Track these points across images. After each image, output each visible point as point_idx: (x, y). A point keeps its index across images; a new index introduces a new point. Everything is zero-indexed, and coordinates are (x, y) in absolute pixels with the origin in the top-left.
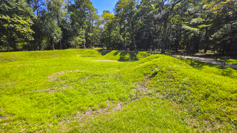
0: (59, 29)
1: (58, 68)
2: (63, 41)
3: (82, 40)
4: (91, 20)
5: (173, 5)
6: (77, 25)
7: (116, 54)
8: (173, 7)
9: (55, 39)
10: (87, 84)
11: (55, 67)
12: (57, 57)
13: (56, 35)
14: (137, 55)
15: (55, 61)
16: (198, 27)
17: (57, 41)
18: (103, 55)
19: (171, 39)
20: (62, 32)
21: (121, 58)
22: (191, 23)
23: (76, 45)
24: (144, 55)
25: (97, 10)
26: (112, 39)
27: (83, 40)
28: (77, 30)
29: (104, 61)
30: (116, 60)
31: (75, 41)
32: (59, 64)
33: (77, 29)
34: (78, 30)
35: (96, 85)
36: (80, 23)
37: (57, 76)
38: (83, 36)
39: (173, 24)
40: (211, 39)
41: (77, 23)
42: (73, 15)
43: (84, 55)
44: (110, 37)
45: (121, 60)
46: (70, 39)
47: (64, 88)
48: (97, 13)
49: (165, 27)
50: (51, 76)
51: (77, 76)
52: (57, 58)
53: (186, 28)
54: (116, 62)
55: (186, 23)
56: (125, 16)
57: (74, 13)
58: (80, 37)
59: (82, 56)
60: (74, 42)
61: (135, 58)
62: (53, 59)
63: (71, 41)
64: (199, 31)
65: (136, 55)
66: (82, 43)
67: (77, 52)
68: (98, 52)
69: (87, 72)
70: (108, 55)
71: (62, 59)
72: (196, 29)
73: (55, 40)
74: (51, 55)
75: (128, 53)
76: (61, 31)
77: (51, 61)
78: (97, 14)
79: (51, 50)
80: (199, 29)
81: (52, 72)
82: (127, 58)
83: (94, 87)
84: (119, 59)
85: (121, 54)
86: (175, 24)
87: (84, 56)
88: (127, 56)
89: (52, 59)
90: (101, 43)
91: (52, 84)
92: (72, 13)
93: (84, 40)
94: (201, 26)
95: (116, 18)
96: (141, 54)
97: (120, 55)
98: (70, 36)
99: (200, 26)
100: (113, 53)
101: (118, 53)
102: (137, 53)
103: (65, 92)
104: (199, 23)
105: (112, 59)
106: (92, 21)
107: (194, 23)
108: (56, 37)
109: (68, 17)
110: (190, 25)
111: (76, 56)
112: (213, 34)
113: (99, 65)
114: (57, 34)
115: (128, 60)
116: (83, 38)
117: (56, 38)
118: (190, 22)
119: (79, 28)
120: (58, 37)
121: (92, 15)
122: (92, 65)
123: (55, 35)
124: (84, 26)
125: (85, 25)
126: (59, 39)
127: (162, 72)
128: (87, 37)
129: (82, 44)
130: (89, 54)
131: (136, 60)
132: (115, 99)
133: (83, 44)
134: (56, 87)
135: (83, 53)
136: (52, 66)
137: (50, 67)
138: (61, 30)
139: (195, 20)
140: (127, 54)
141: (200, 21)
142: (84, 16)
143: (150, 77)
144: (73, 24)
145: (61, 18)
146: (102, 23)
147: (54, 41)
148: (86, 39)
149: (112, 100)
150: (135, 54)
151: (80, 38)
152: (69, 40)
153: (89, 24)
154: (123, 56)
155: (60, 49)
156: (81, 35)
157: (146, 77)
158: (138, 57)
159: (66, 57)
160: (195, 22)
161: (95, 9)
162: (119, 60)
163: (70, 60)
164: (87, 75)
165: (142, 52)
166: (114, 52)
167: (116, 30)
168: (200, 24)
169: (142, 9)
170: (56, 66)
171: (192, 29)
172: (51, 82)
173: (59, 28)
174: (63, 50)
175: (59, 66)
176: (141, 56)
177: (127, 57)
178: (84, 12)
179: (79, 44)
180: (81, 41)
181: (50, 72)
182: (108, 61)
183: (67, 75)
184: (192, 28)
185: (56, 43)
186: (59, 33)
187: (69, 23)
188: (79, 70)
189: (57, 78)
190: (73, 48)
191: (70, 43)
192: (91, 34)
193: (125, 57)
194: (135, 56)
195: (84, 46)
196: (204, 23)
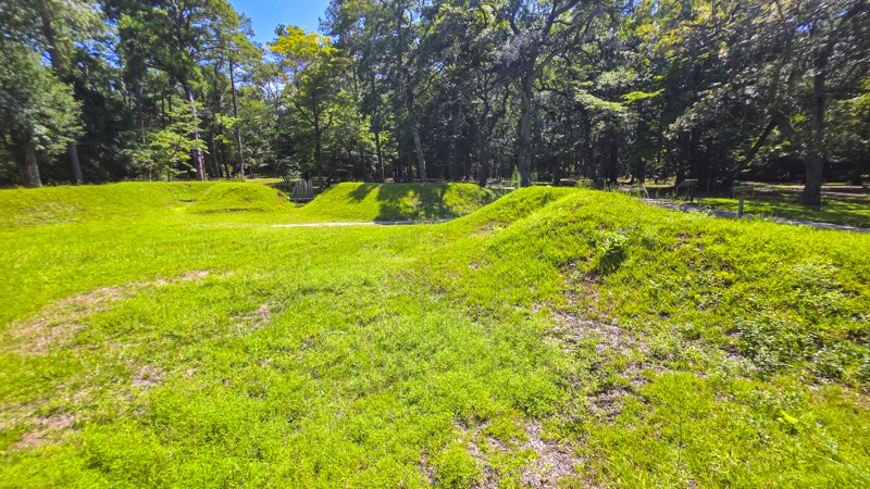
0: (63, 93)
1: (78, 272)
2: (86, 146)
3: (187, 144)
4: (221, 63)
5: (551, 19)
6: (158, 81)
7: (359, 195)
8: (549, 24)
9: (40, 136)
10: (286, 342)
11: (58, 270)
12: (60, 218)
13: (49, 117)
14: (446, 196)
15: (51, 241)
16: (622, 100)
17: (55, 146)
18: (300, 202)
19: (548, 139)
20: (80, 103)
21: (384, 209)
22: (599, 87)
23: (161, 167)
24: (470, 195)
25: (249, 20)
26: (327, 140)
27: (193, 142)
28: (159, 102)
29: (316, 225)
30: (364, 218)
31: (154, 148)
32: (77, 251)
33: (157, 98)
34: (163, 105)
35: (337, 340)
36: (169, 69)
37: (75, 316)
38: (193, 128)
39: (543, 89)
40: (668, 136)
41: (154, 72)
42: (137, 30)
43: (213, 207)
44: (318, 132)
45: (388, 216)
46: (128, 138)
47: (142, 391)
48: (251, 33)
49: (525, 95)
50: (30, 324)
51: (206, 302)
52: (63, 225)
53: (588, 100)
54: (367, 228)
55: (585, 84)
56: (381, 47)
57: (139, 21)
58: (177, 132)
59: (201, 213)
60: (149, 153)
61: (440, 206)
62: (39, 229)
63: (132, 147)
64: (628, 111)
65: (442, 195)
66: (188, 157)
67: (168, 197)
68: (276, 191)
69: (256, 277)
70: (324, 201)
71: (94, 226)
72: (617, 106)
73: (43, 142)
74: (20, 209)
75: (408, 190)
76: (71, 99)
77: (29, 239)
78: (249, 37)
79: (21, 189)
80: (625, 105)
81: (40, 298)
82: (410, 210)
83: (333, 356)
84: (377, 213)
85: (380, 193)
86: (549, 89)
87: (210, 212)
88: (410, 201)
89: (29, 230)
90: (280, 157)
91: (48, 370)
92: (126, 20)
93: (199, 144)
94: (631, 96)
95: (340, 55)
96: (460, 193)
97: (379, 198)
98: (127, 124)
99: (628, 96)
100: (345, 193)
101: (368, 192)
102: (445, 189)
103: (155, 420)
104: (623, 85)
105: (346, 217)
106: (227, 65)
107: (607, 85)
108: (47, 127)
109: (103, 45)
110: (598, 94)
111: (166, 212)
112: (673, 121)
113: (298, 241)
114: (50, 111)
115: (414, 217)
116: (192, 137)
117: (44, 130)
118: (596, 84)
119: (165, 93)
120: (61, 130)
121: (229, 40)
122: (265, 245)
123: (42, 116)
124: (196, 85)
125: (197, 80)
126: (63, 140)
127: (647, 243)
128: (210, 130)
129: (188, 161)
130: (233, 201)
131: (446, 214)
132: (493, 415)
133: (193, 161)
134: (75, 387)
135: (200, 198)
136: (36, 265)
137: (24, 270)
138: (76, 98)
139: (608, 78)
140: (405, 195)
141: (624, 81)
142: (189, 39)
143: (594, 273)
144: (134, 72)
145: (66, 42)
146: (276, 74)
147: (34, 144)
148: (207, 139)
149: (481, 420)
150: (436, 194)
151: (178, 137)
152: (122, 146)
153: (213, 76)
154: (391, 201)
155: (74, 183)
156: (183, 120)
157: (576, 275)
158: (449, 203)
159: (114, 217)
160: (612, 83)
161: (240, 18)
162: (377, 220)
163: (139, 232)
164: (262, 293)
165: (461, 185)
166: (348, 187)
167: (342, 102)
168: (628, 89)
169: (449, 20)
170: (61, 262)
171: (606, 105)
172: (35, 364)
173: (62, 86)
174: (95, 187)
175: (84, 261)
176: (462, 201)
177: (409, 204)
178: (188, 24)
179: (174, 160)
180: (184, 150)
181: (23, 296)
182: (330, 224)
183: (147, 306)
184: (607, 103)
185: (52, 155)
186: (64, 111)
187: (115, 71)
188: (203, 274)
189: (74, 327)
190: (147, 178)
191: (127, 159)
192: (228, 121)
193: (401, 205)
194: (440, 200)
195: (198, 169)
196: (638, 86)
